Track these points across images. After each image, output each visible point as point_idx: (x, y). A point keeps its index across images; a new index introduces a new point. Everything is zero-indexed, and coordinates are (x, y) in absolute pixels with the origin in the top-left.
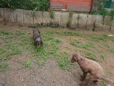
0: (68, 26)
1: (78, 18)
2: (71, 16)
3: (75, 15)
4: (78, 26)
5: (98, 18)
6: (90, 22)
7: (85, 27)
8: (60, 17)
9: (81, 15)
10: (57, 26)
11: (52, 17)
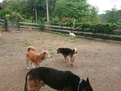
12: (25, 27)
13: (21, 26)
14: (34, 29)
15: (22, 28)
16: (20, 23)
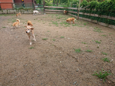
0: (8, 13)
1: (10, 11)
2: (7, 11)
3: (9, 11)
4: (10, 13)
5: (15, 11)
6: (13, 12)
7: (12, 13)
8: (5, 11)
9: (10, 10)
10: (4, 14)
11: (2, 12)
12: (49, 10)
13: (46, 10)
14: (58, 13)
15: (47, 11)
16: (45, 7)
